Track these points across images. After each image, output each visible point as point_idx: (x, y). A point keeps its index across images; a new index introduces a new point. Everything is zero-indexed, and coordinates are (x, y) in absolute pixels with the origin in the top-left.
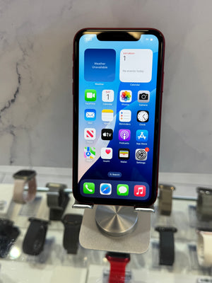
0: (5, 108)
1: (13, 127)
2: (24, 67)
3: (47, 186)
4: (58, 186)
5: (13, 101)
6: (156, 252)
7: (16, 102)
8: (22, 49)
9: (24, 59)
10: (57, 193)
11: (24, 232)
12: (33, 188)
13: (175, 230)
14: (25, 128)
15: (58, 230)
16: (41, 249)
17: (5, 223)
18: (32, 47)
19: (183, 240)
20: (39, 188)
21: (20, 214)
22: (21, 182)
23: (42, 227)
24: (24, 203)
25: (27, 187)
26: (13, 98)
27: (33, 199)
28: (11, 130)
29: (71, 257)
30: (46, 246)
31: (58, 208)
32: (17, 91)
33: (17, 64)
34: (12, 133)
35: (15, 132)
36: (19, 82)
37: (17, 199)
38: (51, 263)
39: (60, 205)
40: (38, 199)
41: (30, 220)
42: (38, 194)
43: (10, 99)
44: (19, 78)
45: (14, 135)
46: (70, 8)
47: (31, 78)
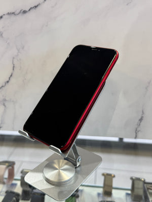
0: (2, 86)
1: (5, 100)
2: (18, 60)
3: (22, 172)
5: (8, 82)
7: (10, 82)
8: (17, 49)
9: (18, 55)
14: (13, 101)
18: (23, 48)
20: (15, 177)
23: (14, 199)
26: (8, 80)
28: (4, 102)
32: (11, 76)
33: (14, 58)
34: (4, 105)
35: (6, 104)
36: (13, 69)
42: (14, 182)
43: (6, 81)
44: (14, 67)
45: (5, 106)
46: (47, 26)
47: (21, 67)
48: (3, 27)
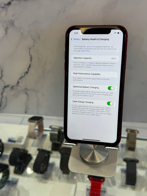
0: (22, 77)
1: (26, 89)
2: (34, 51)
3: (50, 127)
4: (57, 127)
5: (27, 73)
6: (124, 175)
7: (28, 74)
8: (32, 39)
9: (34, 46)
10: (56, 133)
11: (34, 157)
12: (41, 128)
13: (137, 161)
14: (35, 90)
15: (57, 157)
16: (46, 170)
17: (22, 151)
18: (39, 38)
19: (143, 168)
20: (45, 128)
21: (32, 146)
22: (33, 124)
23: (46, 155)
24: (35, 138)
25: (37, 128)
26: (27, 70)
27: (41, 136)
28: (26, 91)
29: (65, 175)
30: (49, 168)
31: (57, 142)
32: (30, 66)
33: (30, 49)
34: (26, 93)
35: (28, 92)
36: (31, 60)
37: (31, 136)
38: (52, 180)
39: (58, 141)
40: (45, 136)
41: (38, 150)
42: (45, 133)
43: (25, 72)
44: (31, 58)
45: (27, 95)
46: (64, 12)
47: (39, 58)
48: (13, 15)
